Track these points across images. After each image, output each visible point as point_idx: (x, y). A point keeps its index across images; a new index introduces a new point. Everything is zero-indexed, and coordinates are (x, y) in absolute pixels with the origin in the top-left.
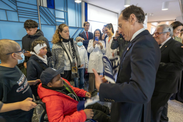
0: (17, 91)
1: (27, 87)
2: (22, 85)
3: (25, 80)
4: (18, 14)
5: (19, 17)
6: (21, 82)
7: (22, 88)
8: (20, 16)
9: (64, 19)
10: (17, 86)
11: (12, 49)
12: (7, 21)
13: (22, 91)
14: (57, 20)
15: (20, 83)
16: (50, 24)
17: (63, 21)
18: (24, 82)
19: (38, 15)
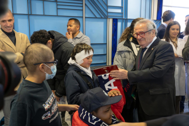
0: (43, 118)
1: (55, 113)
2: (50, 110)
3: (54, 102)
4: (57, 5)
5: (57, 9)
6: (48, 105)
7: (49, 115)
8: (59, 7)
9: (121, 8)
10: (43, 111)
11: (41, 58)
12: (44, 15)
13: (49, 119)
14: (110, 10)
15: (46, 107)
16: (98, 16)
17: (119, 11)
18: (52, 106)
19: (82, 4)
